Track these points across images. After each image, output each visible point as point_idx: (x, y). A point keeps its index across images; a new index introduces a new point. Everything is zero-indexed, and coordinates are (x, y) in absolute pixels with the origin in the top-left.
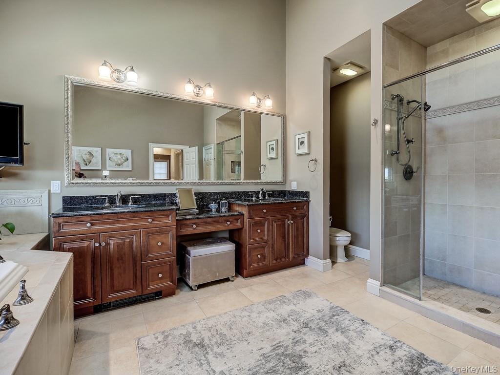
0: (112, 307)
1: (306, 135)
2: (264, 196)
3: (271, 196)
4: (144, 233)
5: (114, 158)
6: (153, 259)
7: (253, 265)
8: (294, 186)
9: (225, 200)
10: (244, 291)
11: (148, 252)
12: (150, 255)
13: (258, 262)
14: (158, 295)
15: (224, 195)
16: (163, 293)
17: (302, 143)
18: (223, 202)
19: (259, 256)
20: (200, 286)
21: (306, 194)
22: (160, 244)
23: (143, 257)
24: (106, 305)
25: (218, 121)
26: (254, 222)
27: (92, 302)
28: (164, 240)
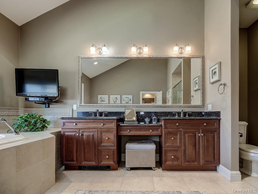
0: (87, 169)
1: (217, 66)
2: (185, 115)
3: (190, 115)
4: (99, 131)
5: (125, 99)
6: (104, 146)
7: (167, 163)
8: (209, 108)
9: (155, 117)
10: (156, 179)
11: (101, 142)
12: (103, 144)
13: (172, 161)
14: (108, 168)
15: (156, 113)
16: (111, 167)
17: (215, 72)
18: (154, 118)
19: (173, 157)
20: (132, 169)
21: (218, 114)
22: (107, 138)
23: (99, 144)
24: (84, 167)
25: (173, 75)
26: (169, 132)
27: (76, 164)
28: (110, 137)
